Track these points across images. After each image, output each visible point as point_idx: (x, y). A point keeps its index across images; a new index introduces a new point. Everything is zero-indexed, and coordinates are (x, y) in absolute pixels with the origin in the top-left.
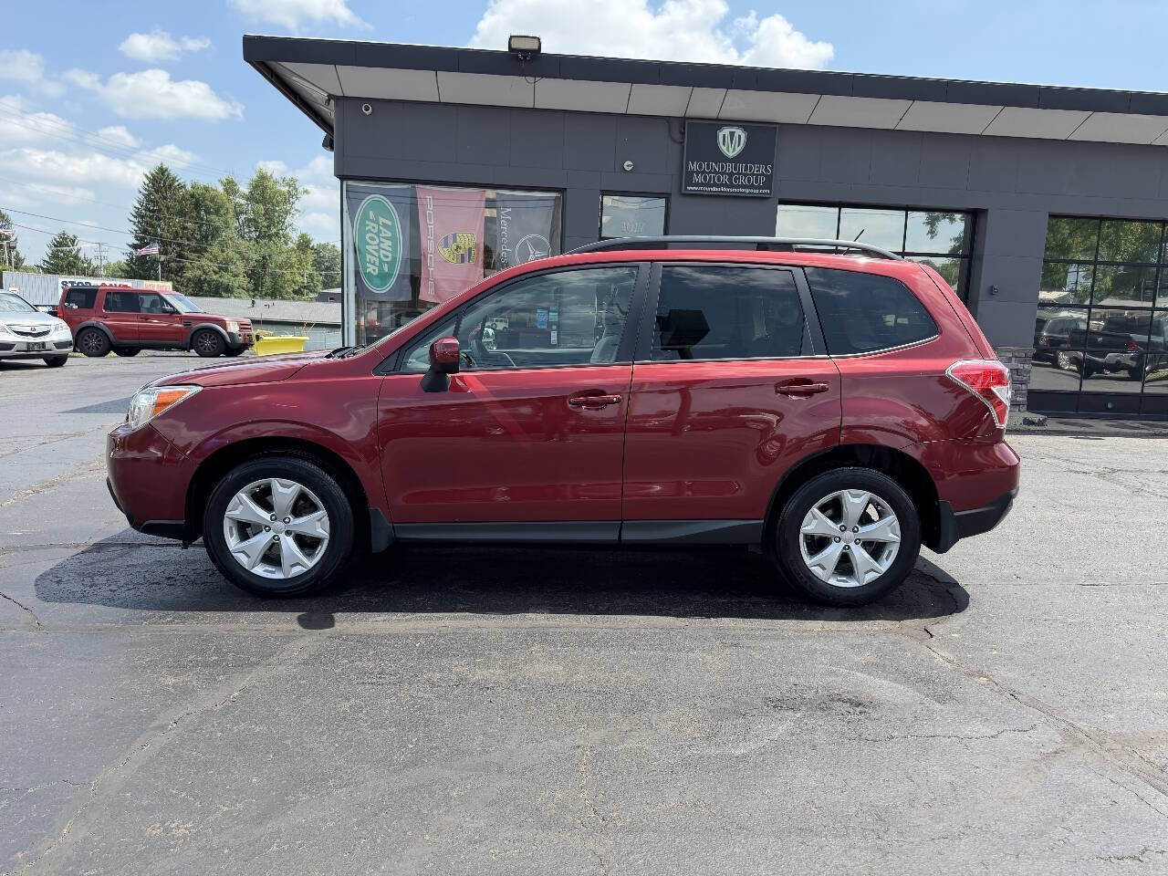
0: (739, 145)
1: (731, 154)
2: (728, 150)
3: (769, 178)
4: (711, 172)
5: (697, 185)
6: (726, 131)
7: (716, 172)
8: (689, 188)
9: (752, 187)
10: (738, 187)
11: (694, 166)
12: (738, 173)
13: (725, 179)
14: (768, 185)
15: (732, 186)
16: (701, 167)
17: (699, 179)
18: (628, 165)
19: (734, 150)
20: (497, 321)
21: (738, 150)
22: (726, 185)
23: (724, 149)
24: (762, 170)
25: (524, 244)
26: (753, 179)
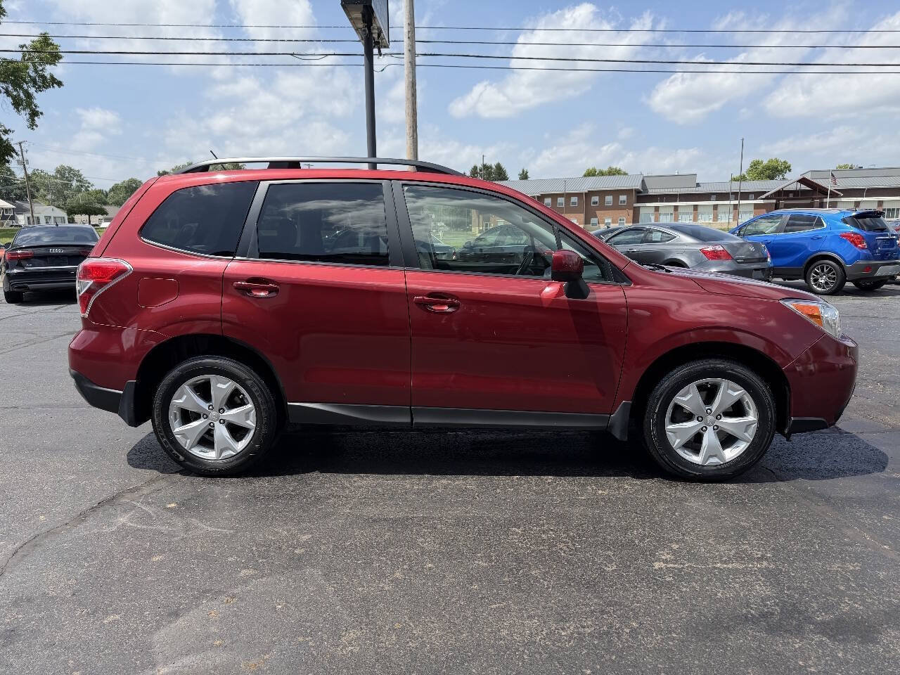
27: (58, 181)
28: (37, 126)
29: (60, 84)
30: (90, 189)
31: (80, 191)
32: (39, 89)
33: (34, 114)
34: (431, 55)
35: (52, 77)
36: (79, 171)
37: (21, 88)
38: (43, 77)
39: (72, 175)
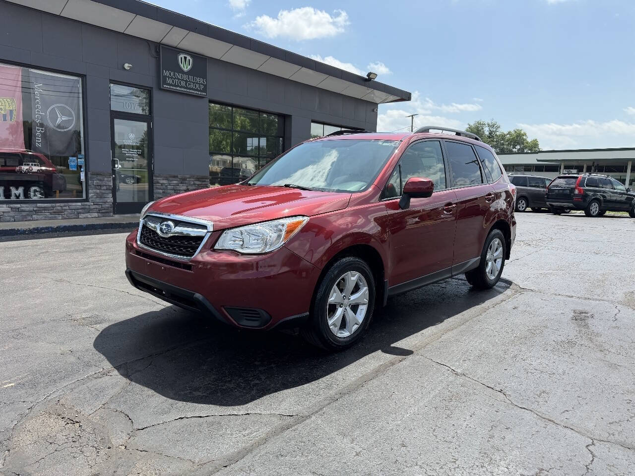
0: (189, 65)
1: (185, 70)
2: (184, 67)
3: (205, 86)
4: (175, 78)
5: (168, 84)
6: (182, 56)
7: (178, 79)
8: (164, 86)
9: (197, 90)
10: (190, 89)
11: (166, 73)
12: (190, 81)
13: (183, 83)
14: (205, 90)
15: (187, 88)
16: (170, 75)
17: (169, 81)
18: (127, 66)
19: (187, 68)
20: (32, 165)
21: (189, 67)
22: (184, 87)
23: (182, 66)
24: (201, 82)
25: (53, 109)
26: (197, 86)
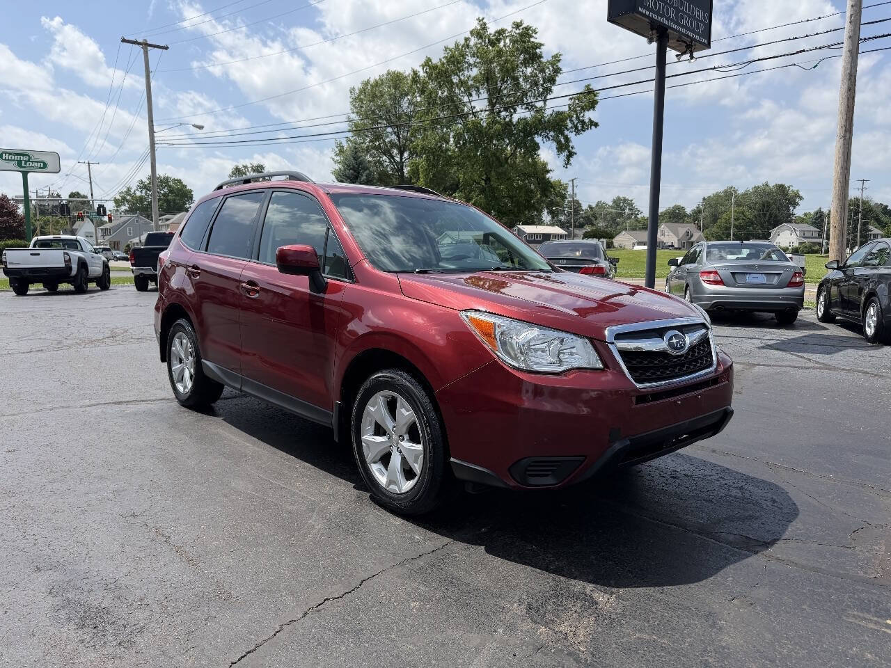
27: (613, 211)
28: (571, 164)
29: (596, 125)
30: (639, 216)
31: (630, 218)
32: (578, 132)
33: (571, 155)
34: (883, 36)
35: (590, 119)
36: (632, 200)
37: (563, 134)
38: (583, 122)
39: (626, 205)
